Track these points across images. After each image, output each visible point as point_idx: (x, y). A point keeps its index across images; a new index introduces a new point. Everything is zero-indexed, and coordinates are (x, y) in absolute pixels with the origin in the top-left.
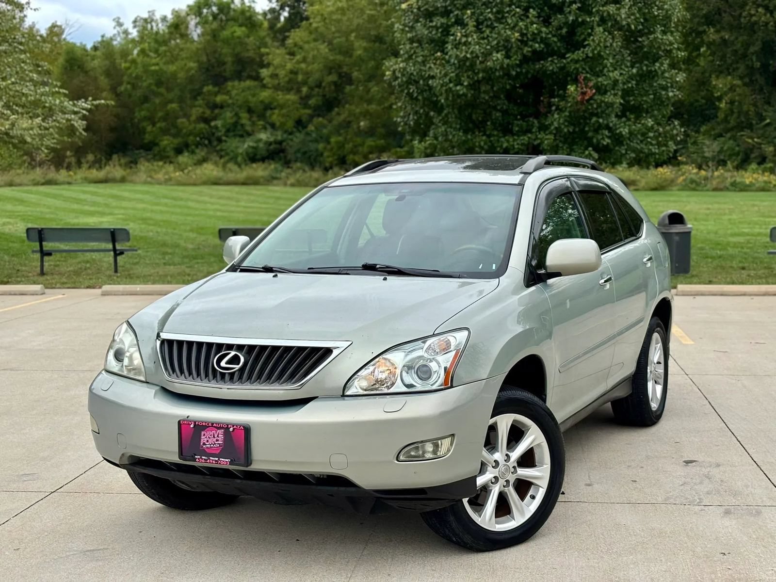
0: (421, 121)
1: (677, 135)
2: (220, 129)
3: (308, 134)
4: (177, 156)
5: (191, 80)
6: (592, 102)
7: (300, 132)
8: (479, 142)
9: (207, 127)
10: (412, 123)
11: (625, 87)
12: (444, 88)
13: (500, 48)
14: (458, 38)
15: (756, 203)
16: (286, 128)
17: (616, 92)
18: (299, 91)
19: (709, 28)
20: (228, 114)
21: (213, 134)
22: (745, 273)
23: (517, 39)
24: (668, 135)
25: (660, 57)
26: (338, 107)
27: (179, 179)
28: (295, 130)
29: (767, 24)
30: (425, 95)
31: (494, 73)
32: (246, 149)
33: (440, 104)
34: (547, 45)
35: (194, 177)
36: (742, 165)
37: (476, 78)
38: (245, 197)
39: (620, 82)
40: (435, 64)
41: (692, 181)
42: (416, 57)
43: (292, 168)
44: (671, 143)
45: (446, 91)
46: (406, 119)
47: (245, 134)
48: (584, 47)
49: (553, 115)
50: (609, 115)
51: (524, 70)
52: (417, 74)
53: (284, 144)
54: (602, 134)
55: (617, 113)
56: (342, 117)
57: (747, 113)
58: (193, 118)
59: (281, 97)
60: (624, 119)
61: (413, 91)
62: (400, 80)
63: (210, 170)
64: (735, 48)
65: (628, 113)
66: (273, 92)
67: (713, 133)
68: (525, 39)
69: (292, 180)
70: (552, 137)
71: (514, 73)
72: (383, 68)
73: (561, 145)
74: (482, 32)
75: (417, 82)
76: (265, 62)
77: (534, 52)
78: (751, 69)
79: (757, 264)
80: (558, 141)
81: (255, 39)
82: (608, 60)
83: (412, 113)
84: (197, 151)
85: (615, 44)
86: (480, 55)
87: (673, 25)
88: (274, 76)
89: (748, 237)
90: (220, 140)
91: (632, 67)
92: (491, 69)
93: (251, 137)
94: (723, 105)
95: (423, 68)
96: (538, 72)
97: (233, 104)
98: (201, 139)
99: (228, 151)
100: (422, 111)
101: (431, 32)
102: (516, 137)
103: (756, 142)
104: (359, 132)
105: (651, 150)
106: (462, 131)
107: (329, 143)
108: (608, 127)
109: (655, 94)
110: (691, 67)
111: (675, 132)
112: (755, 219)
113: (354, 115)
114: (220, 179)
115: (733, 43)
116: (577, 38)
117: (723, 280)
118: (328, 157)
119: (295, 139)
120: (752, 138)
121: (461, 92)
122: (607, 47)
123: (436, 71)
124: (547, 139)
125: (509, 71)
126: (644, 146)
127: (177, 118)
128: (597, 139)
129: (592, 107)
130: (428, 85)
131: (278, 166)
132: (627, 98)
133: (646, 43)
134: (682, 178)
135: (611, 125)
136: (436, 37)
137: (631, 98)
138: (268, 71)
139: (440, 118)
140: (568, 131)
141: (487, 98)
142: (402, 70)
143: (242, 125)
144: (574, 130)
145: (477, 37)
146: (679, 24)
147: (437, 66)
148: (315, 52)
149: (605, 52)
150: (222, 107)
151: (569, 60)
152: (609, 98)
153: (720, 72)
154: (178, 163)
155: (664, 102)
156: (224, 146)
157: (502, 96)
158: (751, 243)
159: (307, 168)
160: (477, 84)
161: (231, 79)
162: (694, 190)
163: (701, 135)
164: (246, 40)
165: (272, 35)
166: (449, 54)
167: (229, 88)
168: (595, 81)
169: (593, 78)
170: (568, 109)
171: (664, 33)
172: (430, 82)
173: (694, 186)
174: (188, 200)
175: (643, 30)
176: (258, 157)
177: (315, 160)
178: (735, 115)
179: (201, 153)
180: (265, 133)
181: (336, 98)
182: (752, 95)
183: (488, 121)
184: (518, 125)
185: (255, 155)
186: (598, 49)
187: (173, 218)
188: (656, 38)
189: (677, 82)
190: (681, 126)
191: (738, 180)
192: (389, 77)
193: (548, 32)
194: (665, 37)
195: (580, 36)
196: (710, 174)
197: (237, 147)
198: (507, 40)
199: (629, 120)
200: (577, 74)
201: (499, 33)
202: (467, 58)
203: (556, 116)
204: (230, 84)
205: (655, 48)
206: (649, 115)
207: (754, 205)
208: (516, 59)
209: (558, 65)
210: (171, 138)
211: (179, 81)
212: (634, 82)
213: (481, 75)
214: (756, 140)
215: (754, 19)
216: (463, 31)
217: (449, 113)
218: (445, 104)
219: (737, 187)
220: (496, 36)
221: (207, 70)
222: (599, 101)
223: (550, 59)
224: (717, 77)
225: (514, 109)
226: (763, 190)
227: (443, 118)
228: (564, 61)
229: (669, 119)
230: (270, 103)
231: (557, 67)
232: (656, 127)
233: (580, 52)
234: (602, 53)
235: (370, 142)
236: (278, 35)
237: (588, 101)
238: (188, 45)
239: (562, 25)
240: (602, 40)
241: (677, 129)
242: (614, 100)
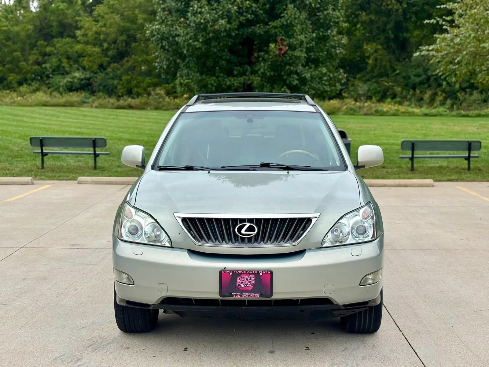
0: (172, 66)
1: (342, 79)
2: (48, 69)
3: (107, 74)
4: (19, 87)
5: (29, 36)
6: (286, 55)
7: (102, 72)
8: (211, 81)
9: (39, 68)
10: (165, 67)
11: (308, 46)
12: (186, 43)
13: (225, 17)
14: (195, 9)
15: (391, 123)
16: (93, 69)
17: (302, 49)
18: (101, 46)
19: (362, 12)
20: (54, 60)
21: (44, 73)
22: (385, 170)
23: (236, 11)
24: (336, 79)
25: (331, 26)
26: (127, 57)
27: (21, 102)
28: (98, 71)
29: (397, 10)
30: (174, 47)
31: (220, 33)
32: (66, 83)
33: (183, 55)
34: (256, 16)
35: (30, 100)
36: (382, 99)
37: (208, 37)
38: (63, 115)
39: (305, 42)
40: (180, 26)
41: (351, 109)
42: (167, 21)
43: (96, 96)
44: (338, 84)
45: (187, 45)
46: (161, 64)
47: (65, 73)
48: (281, 18)
49: (260, 64)
50: (297, 65)
51: (240, 33)
52: (168, 33)
53: (91, 80)
54: (293, 77)
55: (303, 63)
56: (130, 63)
57: (385, 66)
58: (30, 62)
59: (90, 49)
60: (307, 68)
61: (165, 45)
62: (156, 37)
63: (41, 96)
64: (378, 25)
65: (310, 64)
66: (84, 46)
67: (364, 79)
68: (241, 11)
69: (96, 104)
70: (259, 78)
71: (234, 34)
72: (145, 28)
73: (265, 84)
74: (212, 5)
75: (168, 39)
76: (79, 26)
77: (248, 20)
78: (388, 38)
79: (392, 164)
80: (264, 82)
81: (72, 11)
82: (296, 27)
83: (165, 60)
84: (33, 84)
85: (301, 17)
86: (210, 21)
87: (340, 5)
88: (85, 35)
89: (386, 146)
90: (48, 77)
91: (313, 32)
92: (218, 31)
93: (69, 75)
94: (370, 61)
95: (171, 29)
96: (250, 34)
97: (58, 53)
98: (35, 76)
99: (54, 84)
100: (171, 58)
101: (177, 5)
102: (235, 78)
103: (391, 85)
104: (141, 73)
105: (324, 89)
106: (199, 73)
107: (121, 80)
108: (297, 73)
109: (327, 51)
110: (351, 37)
111: (340, 77)
112: (390, 134)
113: (138, 62)
114: (48, 102)
115: (377, 22)
116: (276, 11)
117: (371, 175)
118: (120, 89)
119: (98, 77)
120: (388, 82)
121: (198, 46)
122: (296, 18)
123: (181, 31)
124: (256, 80)
125: (230, 32)
126: (320, 86)
127: (20, 62)
128: (290, 81)
129: (286, 59)
130: (175, 41)
131: (87, 95)
132: (309, 54)
133: (322, 17)
134: (345, 107)
135: (299, 71)
136: (181, 8)
137: (312, 54)
138: (81, 32)
139: (184, 64)
140: (270, 75)
141: (215, 50)
142: (157, 30)
143: (63, 67)
144: (274, 74)
145: (208, 9)
146: (344, 4)
147: (181, 28)
148: (112, 20)
149: (295, 22)
150: (50, 55)
151: (271, 26)
152: (297, 53)
153: (369, 41)
154: (20, 92)
155: (333, 56)
156: (51, 81)
157: (226, 50)
158: (388, 150)
159: (106, 96)
160: (209, 41)
161: (57, 37)
162: (353, 114)
163: (357, 80)
164: (66, 11)
165: (83, 9)
166: (190, 19)
167: (55, 43)
168: (288, 41)
169: (287, 39)
170: (270, 60)
171: (334, 10)
172: (177, 39)
173: (352, 112)
174: (24, 116)
175: (320, 8)
176: (74, 88)
177: (112, 91)
178: (378, 68)
179: (35, 85)
180: (79, 73)
181: (126, 51)
182: (388, 55)
183: (216, 66)
184: (237, 70)
185: (72, 87)
186: (290, 19)
187: (10, 129)
188: (328, 14)
189: (342, 44)
190: (345, 73)
191: (380, 109)
192: (148, 35)
193: (256, 7)
194: (334, 13)
195: (278, 10)
196: (362, 105)
197: (60, 82)
198: (229, 11)
199: (311, 68)
200: (276, 36)
201: (224, 7)
202: (202, 23)
203: (262, 64)
204: (56, 40)
205: (328, 20)
206: (324, 65)
207: (389, 125)
208: (235, 24)
209: (264, 30)
210: (15, 75)
211: (21, 37)
212: (314, 43)
213: (211, 35)
214: (390, 84)
215: (390, 7)
216: (199, 4)
217: (190, 60)
218: (187, 54)
219: (379, 113)
220: (221, 8)
221: (40, 30)
222: (290, 55)
223: (258, 25)
224: (367, 44)
225: (234, 59)
226: (394, 115)
227: (186, 64)
228: (268, 27)
229: (337, 68)
230: (82, 53)
231: (263, 31)
232: (328, 73)
233: (278, 21)
234: (293, 23)
235: (148, 80)
236: (88, 9)
237: (283, 54)
238: (27, 14)
239: (266, 2)
240: (293, 13)
241: (342, 75)
242: (301, 54)
